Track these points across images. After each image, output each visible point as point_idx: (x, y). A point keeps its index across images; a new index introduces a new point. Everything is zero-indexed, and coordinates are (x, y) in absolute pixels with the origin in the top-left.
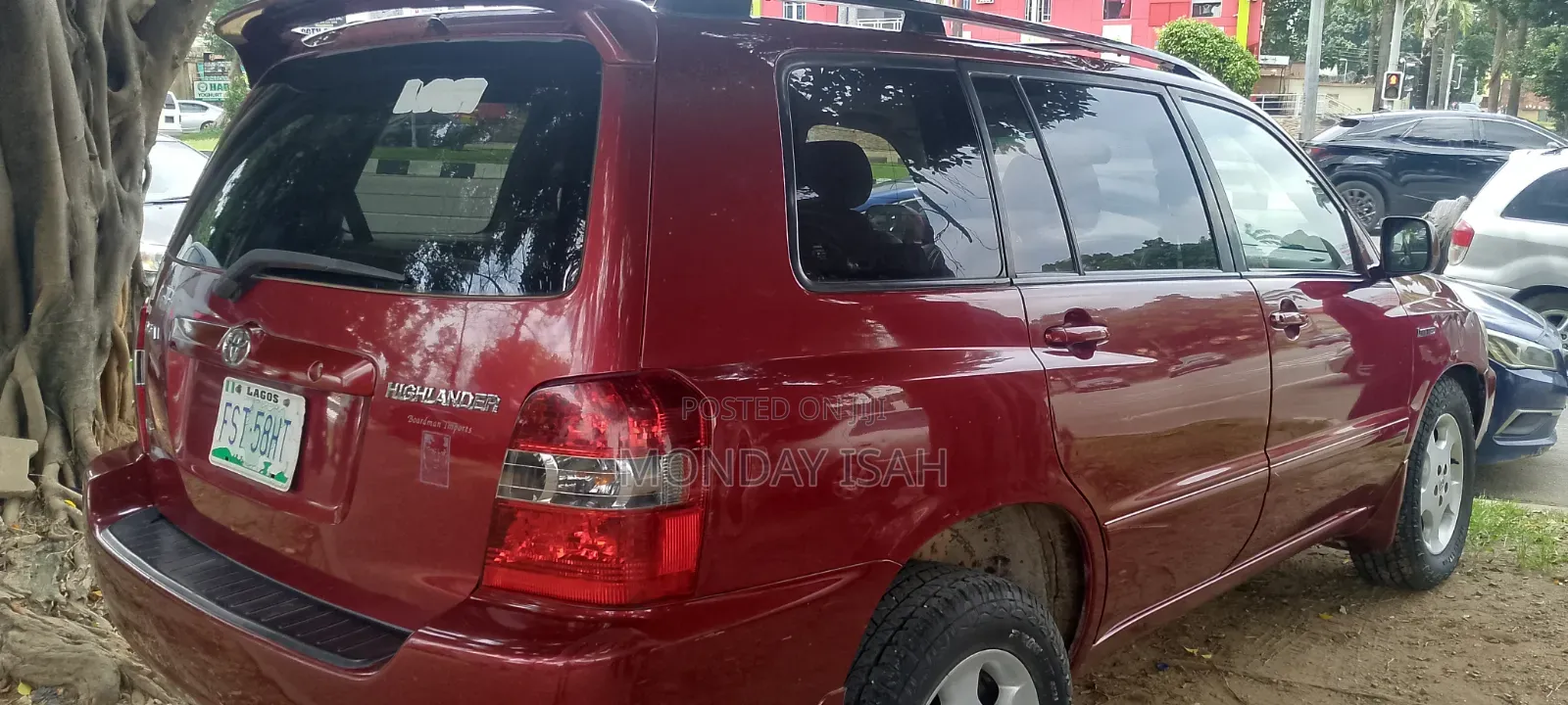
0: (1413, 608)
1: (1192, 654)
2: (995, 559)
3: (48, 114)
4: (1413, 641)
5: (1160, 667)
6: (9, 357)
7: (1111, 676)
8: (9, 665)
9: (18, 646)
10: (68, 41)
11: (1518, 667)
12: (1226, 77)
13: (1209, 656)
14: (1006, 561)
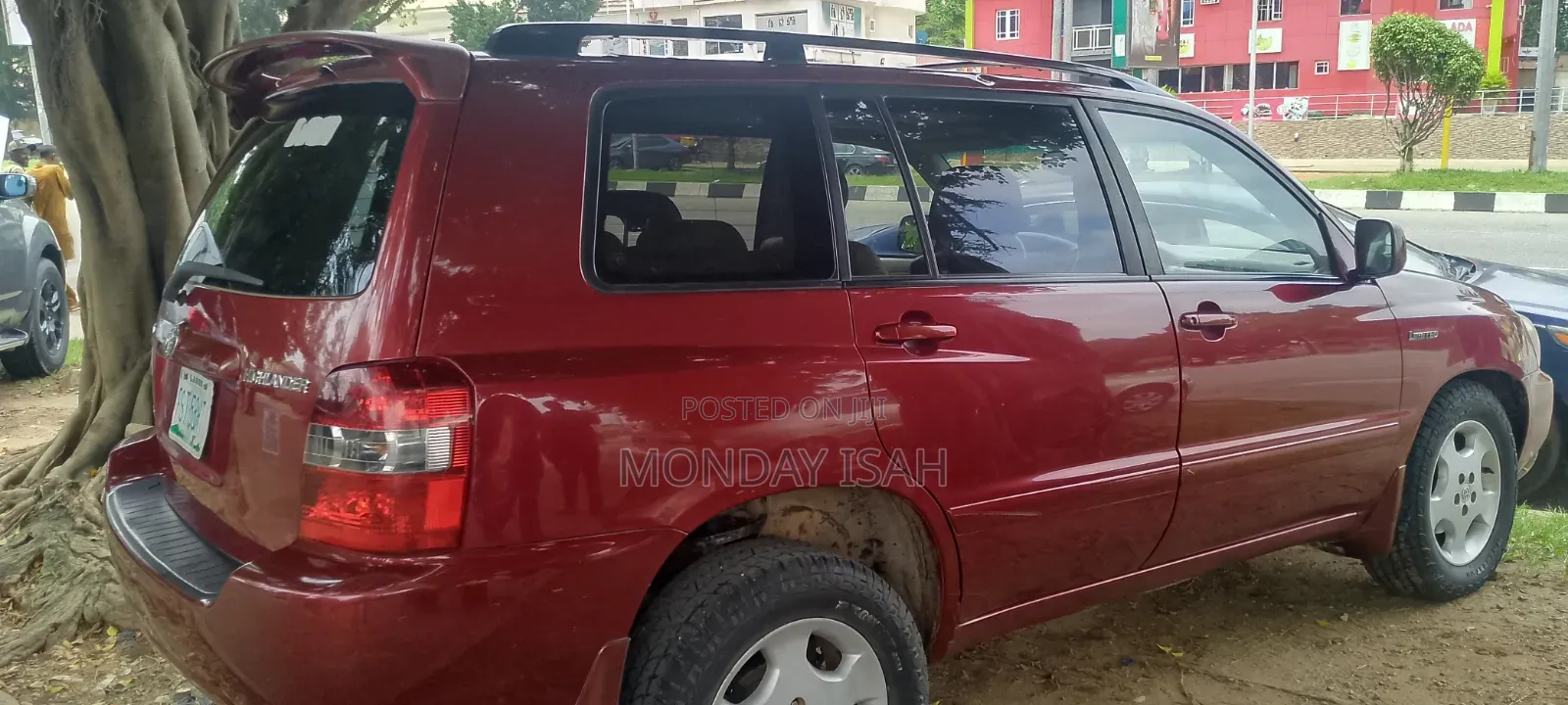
0: (1420, 618)
1: (1164, 652)
2: (871, 541)
3: (171, 152)
4: (1397, 649)
5: (1125, 662)
6: (146, 357)
7: (1074, 669)
8: (102, 610)
9: (111, 596)
10: (191, 88)
11: (1491, 678)
12: (1447, 73)
13: (1181, 655)
14: (880, 543)
